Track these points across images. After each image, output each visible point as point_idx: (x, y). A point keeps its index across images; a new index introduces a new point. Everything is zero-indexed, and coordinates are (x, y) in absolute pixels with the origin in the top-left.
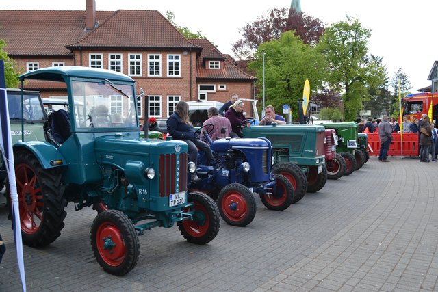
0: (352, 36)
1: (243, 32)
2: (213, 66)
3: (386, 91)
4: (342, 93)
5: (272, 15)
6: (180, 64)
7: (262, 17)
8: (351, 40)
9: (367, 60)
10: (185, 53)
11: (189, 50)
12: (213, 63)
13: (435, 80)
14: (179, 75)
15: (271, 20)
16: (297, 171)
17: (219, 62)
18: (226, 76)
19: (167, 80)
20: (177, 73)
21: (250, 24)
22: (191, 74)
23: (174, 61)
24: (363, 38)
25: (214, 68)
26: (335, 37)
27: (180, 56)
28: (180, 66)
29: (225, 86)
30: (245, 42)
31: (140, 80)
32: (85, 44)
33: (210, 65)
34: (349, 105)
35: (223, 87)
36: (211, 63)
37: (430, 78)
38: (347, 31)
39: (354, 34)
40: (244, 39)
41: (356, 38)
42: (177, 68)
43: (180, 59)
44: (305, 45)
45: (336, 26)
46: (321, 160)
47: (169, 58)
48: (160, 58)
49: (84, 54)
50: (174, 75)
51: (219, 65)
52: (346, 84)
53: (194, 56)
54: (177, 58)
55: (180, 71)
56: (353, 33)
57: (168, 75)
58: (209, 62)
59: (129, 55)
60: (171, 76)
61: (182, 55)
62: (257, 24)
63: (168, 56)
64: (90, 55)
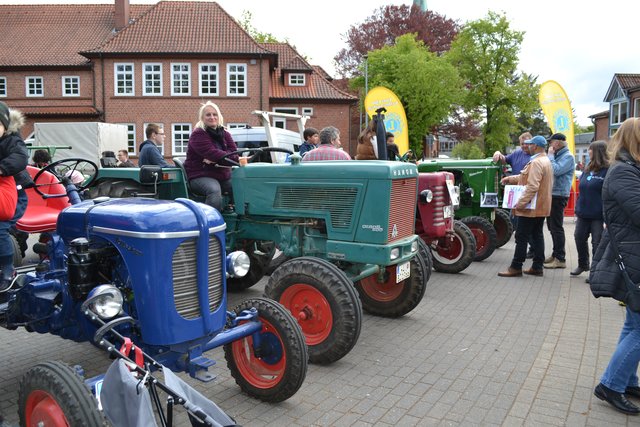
0: (497, 41)
1: (347, 38)
2: (295, 82)
3: (542, 121)
4: (481, 123)
5: (387, 15)
6: (245, 78)
7: (374, 17)
8: (495, 47)
9: (517, 79)
10: (253, 62)
11: (258, 57)
12: (295, 77)
13: (614, 101)
14: (244, 95)
15: (385, 22)
16: (334, 283)
17: (304, 75)
18: (313, 94)
19: (228, 101)
20: (241, 91)
21: (357, 27)
22: (261, 92)
23: (237, 73)
24: (512, 44)
25: (297, 84)
26: (472, 43)
27: (245, 65)
28: (245, 81)
29: (311, 109)
30: (350, 52)
31: (188, 102)
32: (108, 49)
33: (290, 79)
34: (490, 138)
35: (309, 111)
36: (292, 77)
37: (608, 99)
38: (489, 33)
39: (499, 39)
40: (348, 48)
41: (501, 44)
42: (241, 84)
43: (246, 71)
44: (430, 54)
45: (475, 27)
46: (405, 248)
47: (230, 69)
48: (217, 68)
49: (107, 64)
50: (237, 94)
51: (304, 80)
52: (488, 109)
53: (266, 66)
54: (241, 69)
55: (245, 87)
56: (497, 36)
57: (229, 94)
58: (290, 75)
59: (172, 65)
60: (233, 95)
61: (249, 65)
62: (365, 27)
63: (228, 65)
64: (116, 65)
